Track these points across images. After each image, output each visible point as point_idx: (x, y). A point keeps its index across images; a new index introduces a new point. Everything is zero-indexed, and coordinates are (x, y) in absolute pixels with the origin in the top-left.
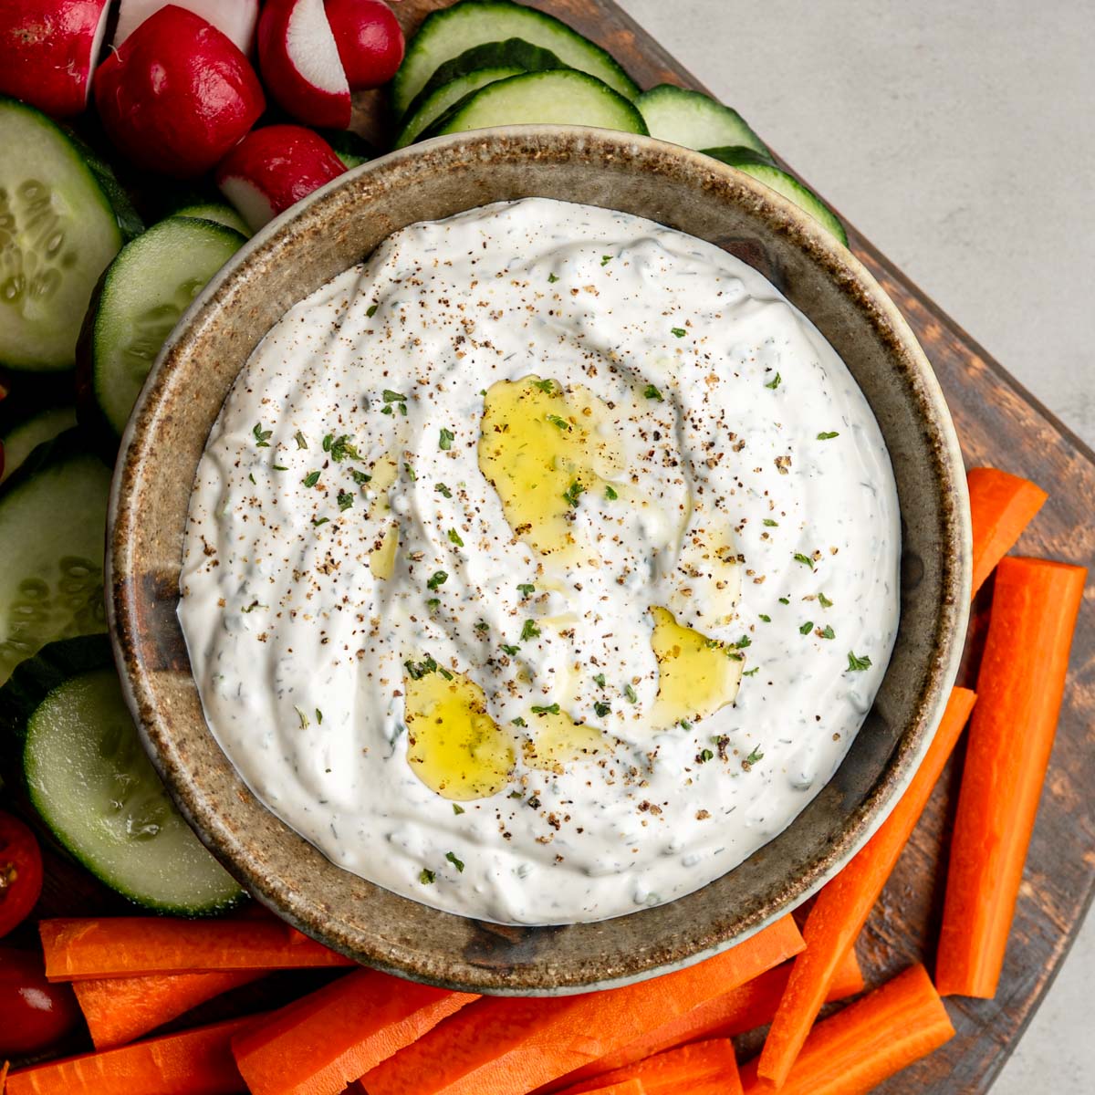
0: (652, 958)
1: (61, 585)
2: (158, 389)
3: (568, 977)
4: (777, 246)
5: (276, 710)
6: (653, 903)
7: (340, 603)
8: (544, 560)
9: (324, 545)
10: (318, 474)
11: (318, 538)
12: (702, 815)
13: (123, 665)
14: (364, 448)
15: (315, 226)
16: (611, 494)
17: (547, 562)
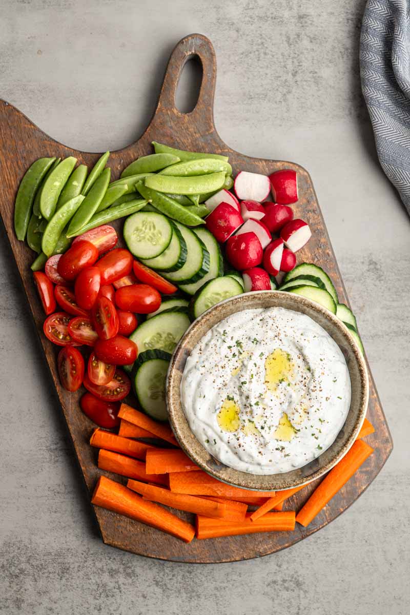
1: (165, 338)
4: (351, 354)
5: (196, 390)
6: (250, 473)
7: (222, 376)
9: (225, 362)
10: (232, 347)
11: (225, 360)
12: (270, 461)
13: (171, 364)
14: (244, 347)
15: (260, 297)
16: (289, 385)
17: (268, 391)
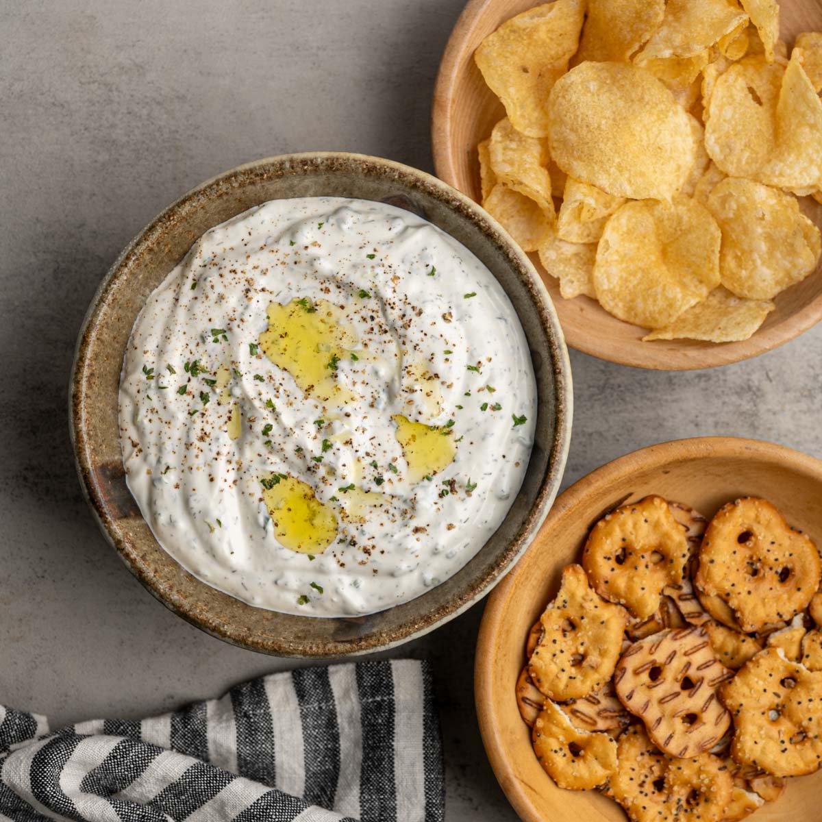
0: (438, 613)
2: (82, 359)
3: (393, 636)
4: (416, 196)
5: (194, 525)
6: (437, 584)
7: (216, 456)
8: (326, 404)
9: (198, 425)
10: (186, 386)
11: (194, 422)
12: (450, 527)
13: (100, 520)
14: (208, 365)
15: (148, 246)
16: (354, 358)
17: (327, 404)
